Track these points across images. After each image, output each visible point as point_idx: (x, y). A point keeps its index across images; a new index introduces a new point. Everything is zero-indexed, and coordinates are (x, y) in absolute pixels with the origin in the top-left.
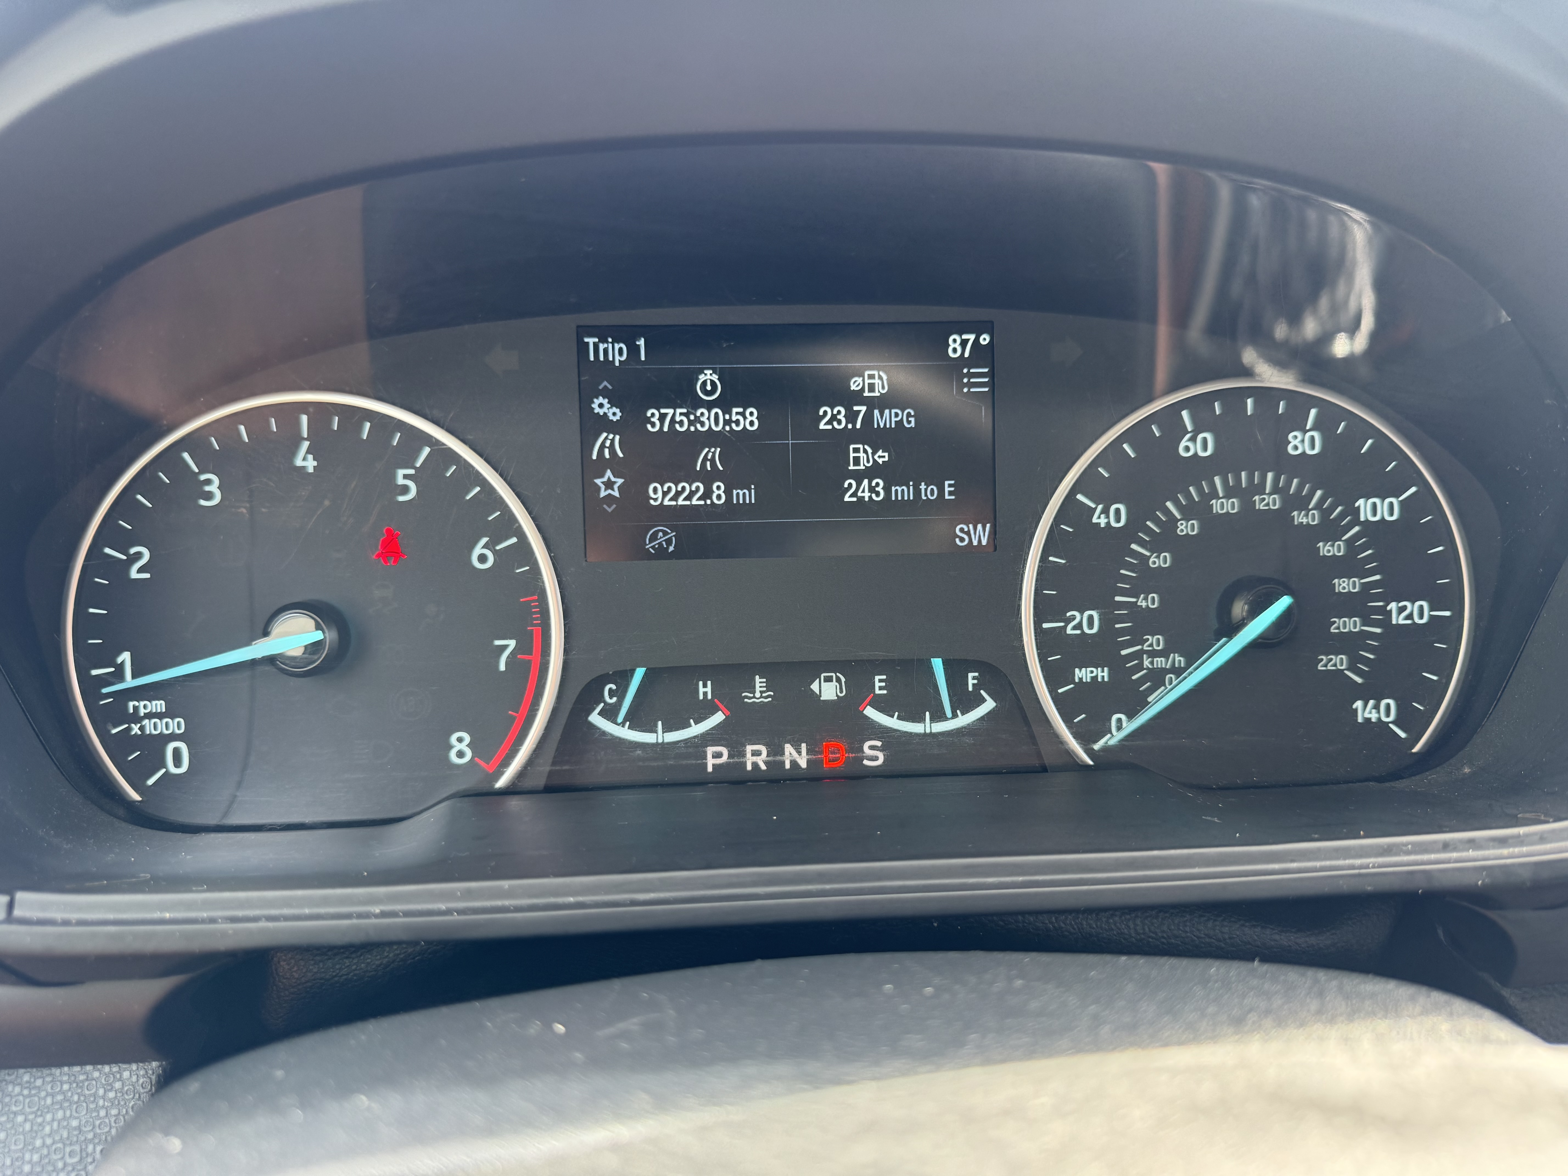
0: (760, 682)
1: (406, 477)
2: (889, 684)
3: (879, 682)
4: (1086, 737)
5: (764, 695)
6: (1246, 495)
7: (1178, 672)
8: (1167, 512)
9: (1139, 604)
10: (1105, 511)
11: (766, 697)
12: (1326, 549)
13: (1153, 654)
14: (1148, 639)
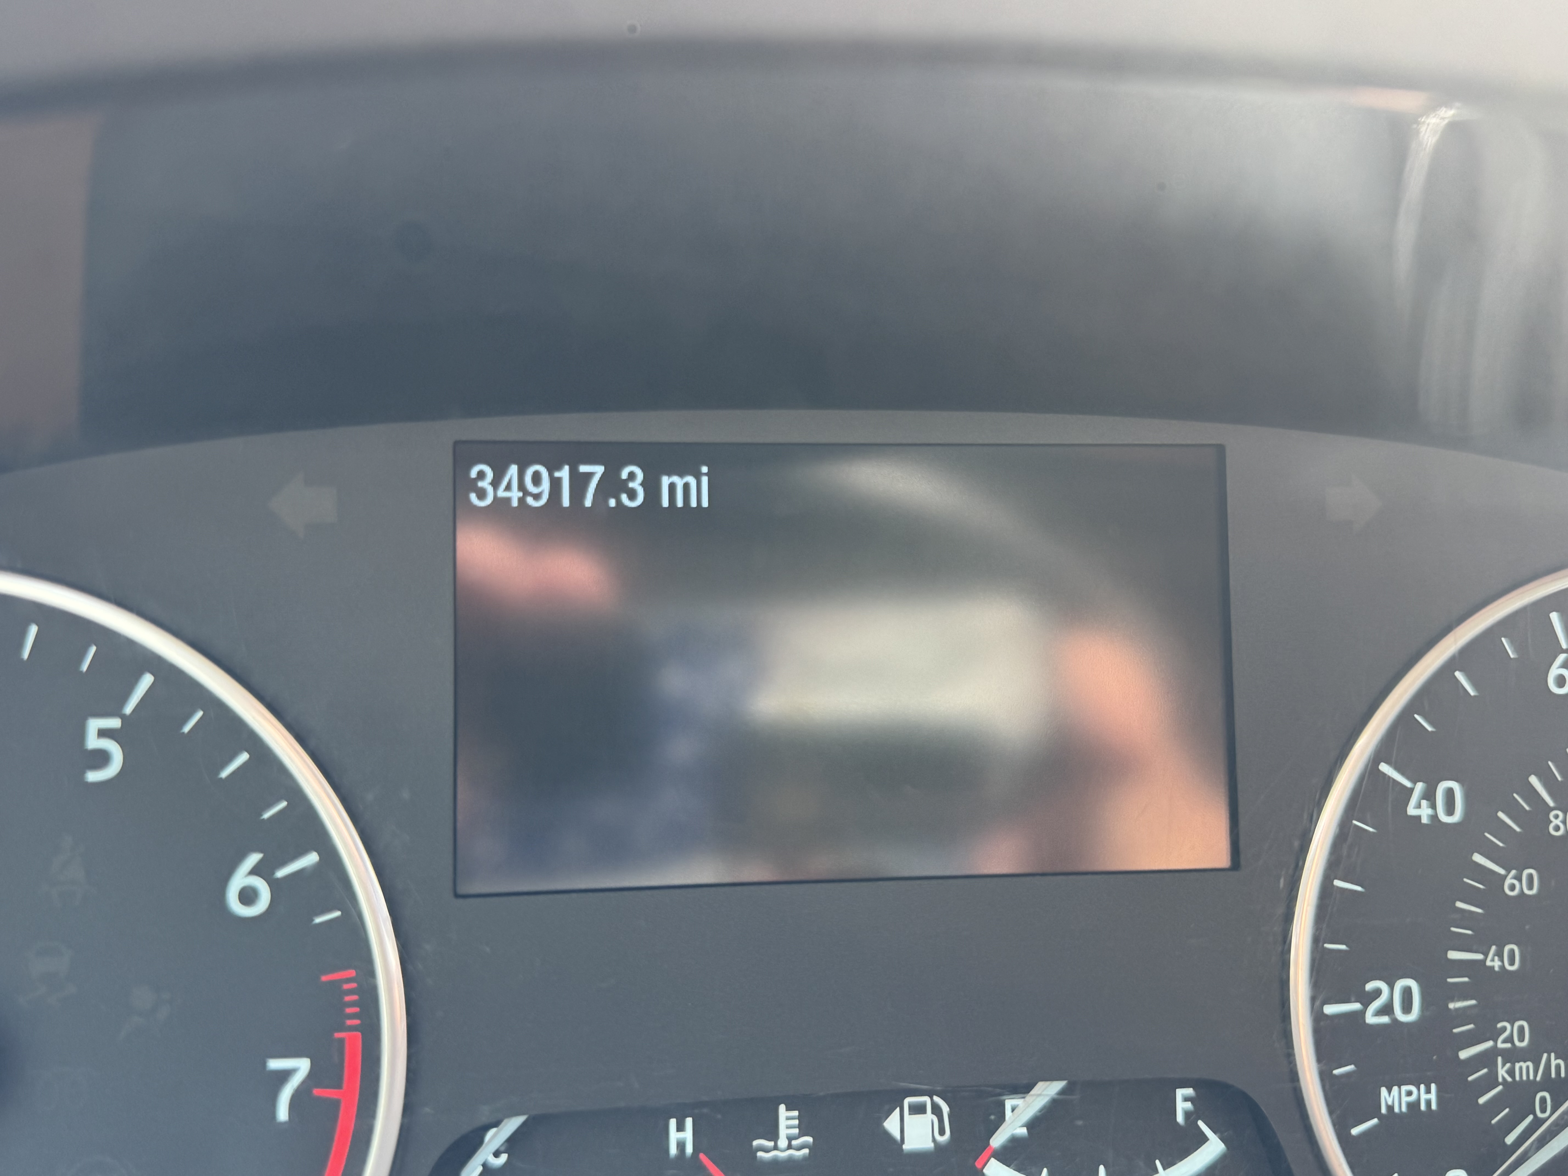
0: (788, 1118)
1: (103, 733)
5: (794, 1143)
8: (1531, 795)
9: (1489, 963)
10: (1429, 796)
11: (799, 1148)
13: (1512, 1056)
14: (1504, 1029)
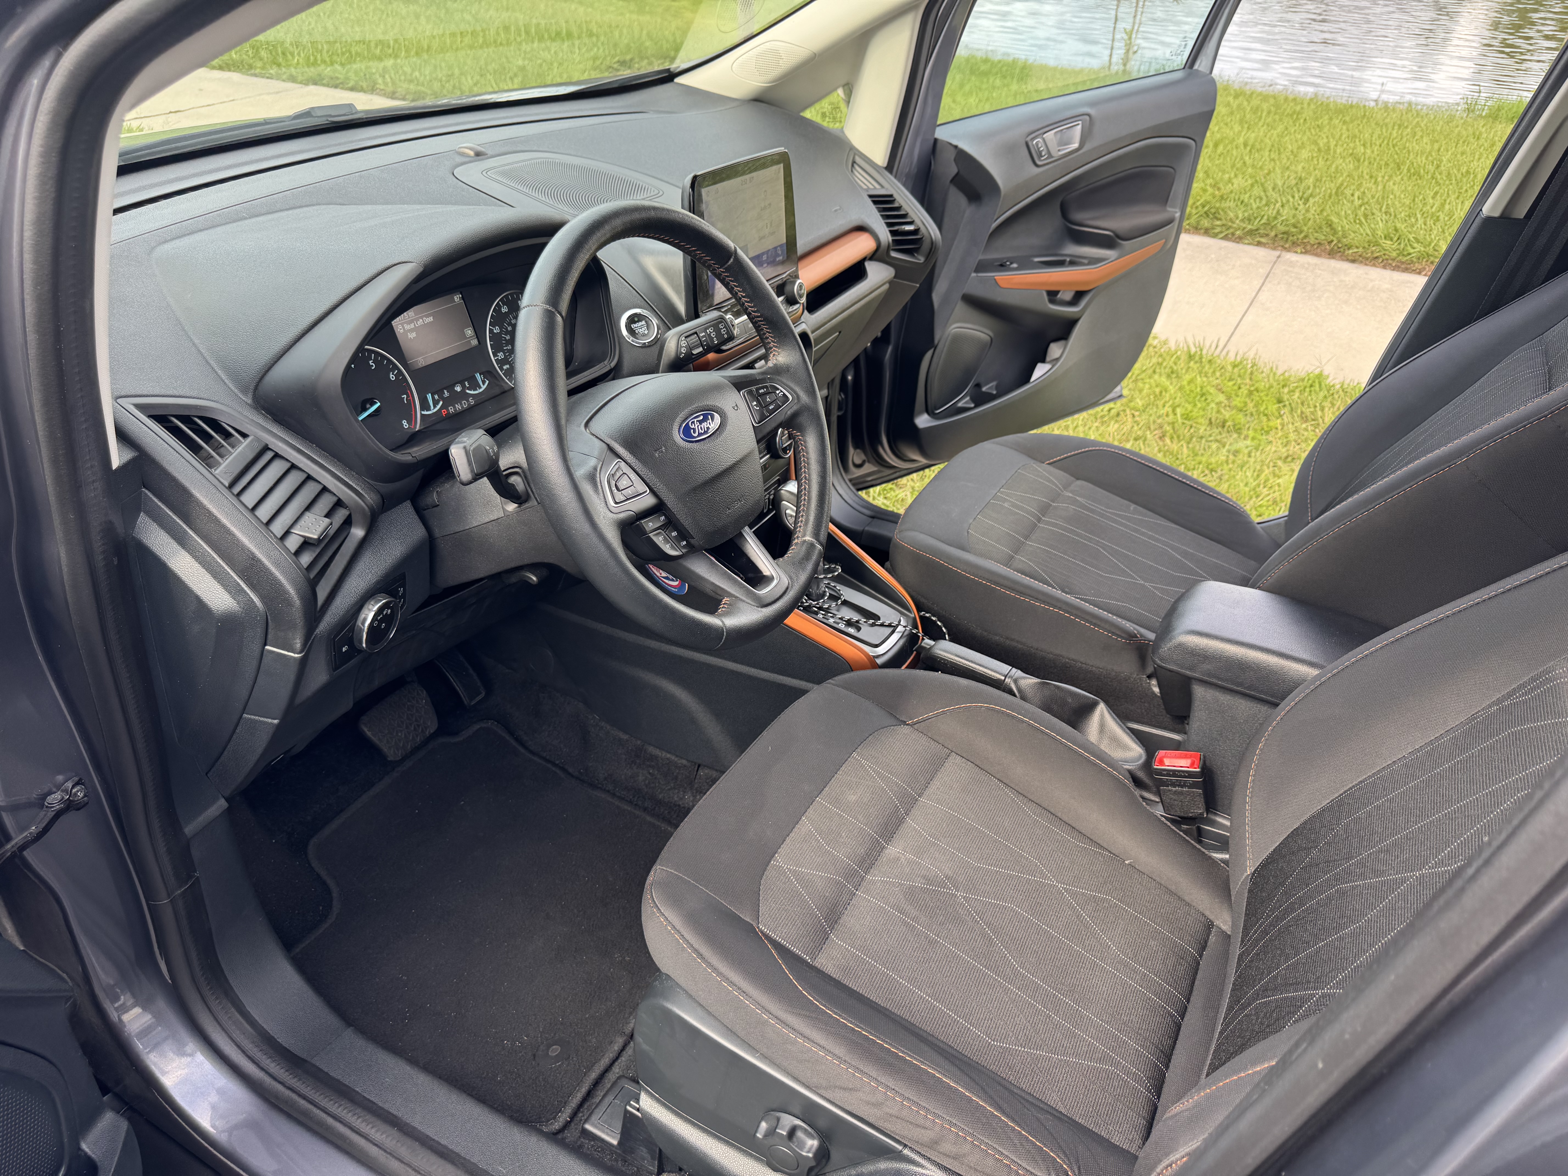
3: (467, 384)
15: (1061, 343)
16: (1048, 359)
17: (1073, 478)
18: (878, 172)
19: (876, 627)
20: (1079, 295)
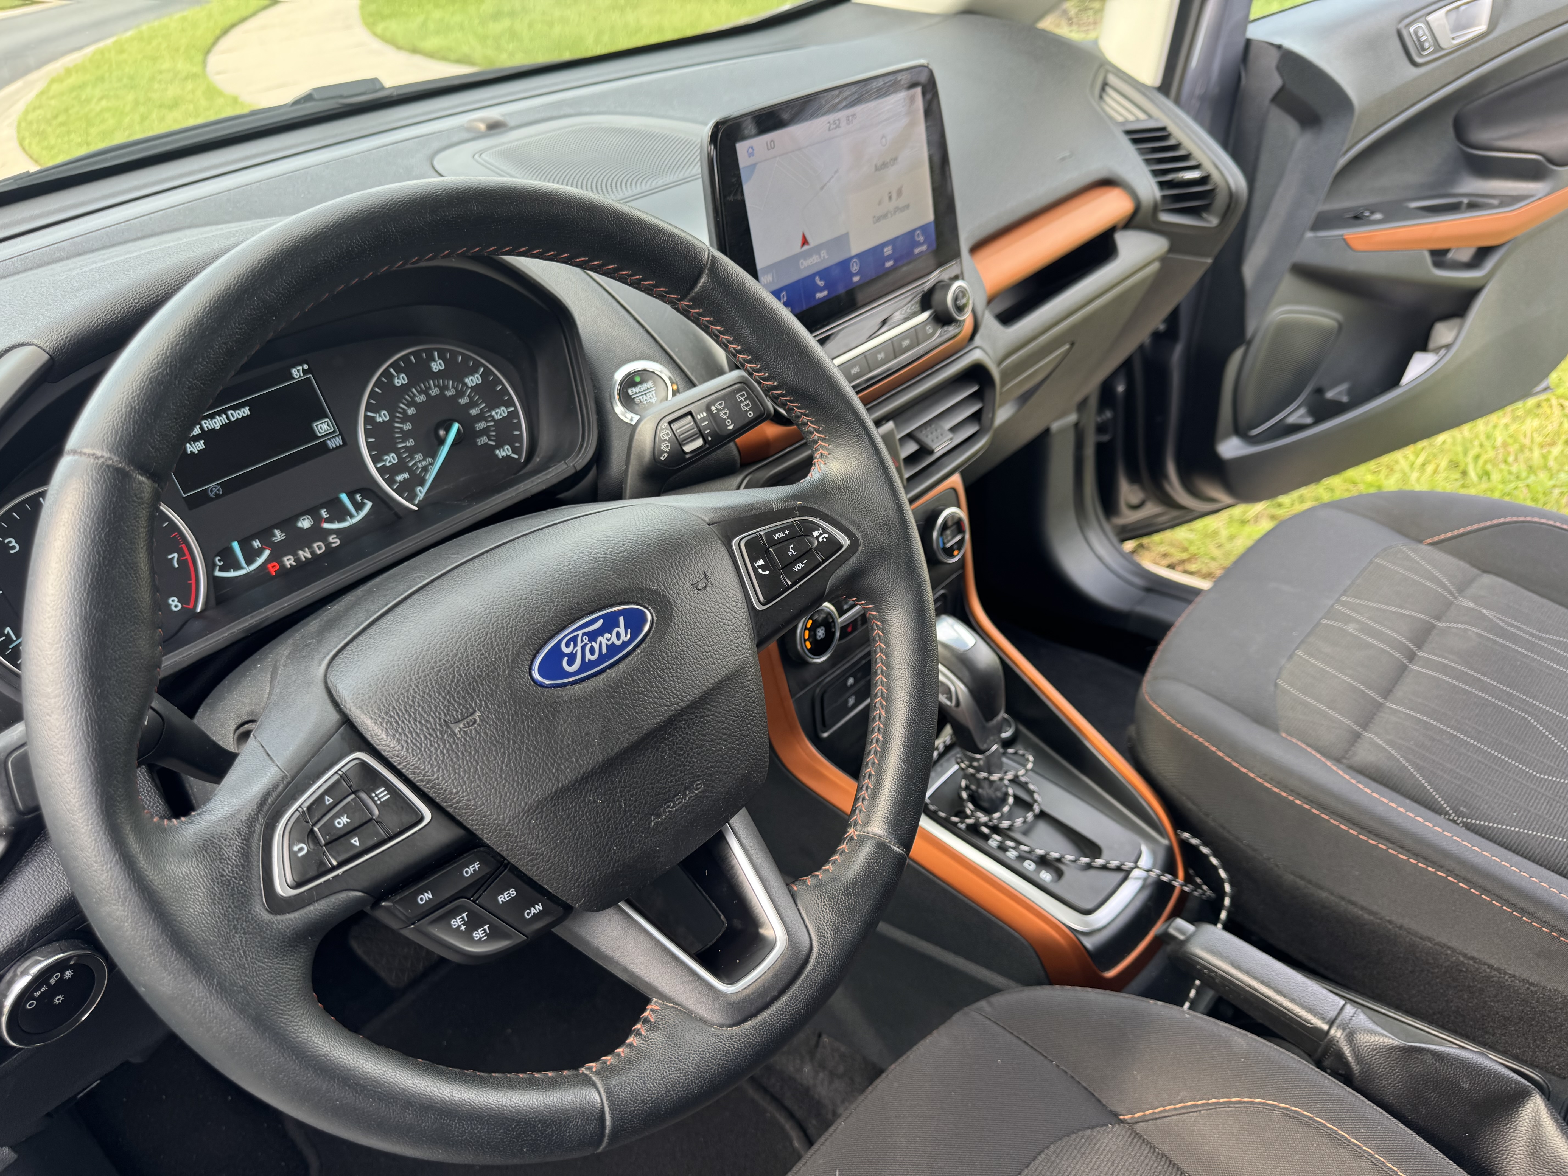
0: (277, 532)
2: (328, 512)
3: (324, 513)
4: (410, 499)
5: (281, 536)
6: (425, 392)
7: (431, 464)
8: (401, 408)
9: (407, 445)
10: (381, 416)
11: (283, 537)
12: (463, 401)
13: (420, 461)
14: (416, 457)
15: (1455, 322)
16: (1432, 345)
17: (1475, 571)
18: (1144, 94)
19: (1092, 872)
20: (1483, 253)
